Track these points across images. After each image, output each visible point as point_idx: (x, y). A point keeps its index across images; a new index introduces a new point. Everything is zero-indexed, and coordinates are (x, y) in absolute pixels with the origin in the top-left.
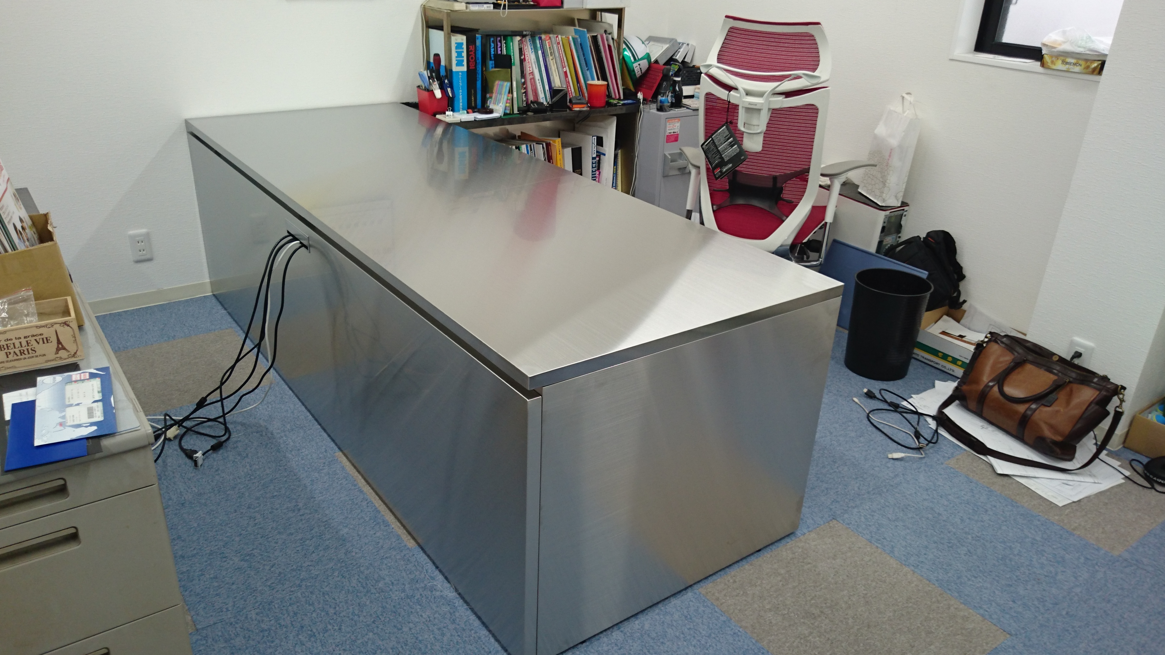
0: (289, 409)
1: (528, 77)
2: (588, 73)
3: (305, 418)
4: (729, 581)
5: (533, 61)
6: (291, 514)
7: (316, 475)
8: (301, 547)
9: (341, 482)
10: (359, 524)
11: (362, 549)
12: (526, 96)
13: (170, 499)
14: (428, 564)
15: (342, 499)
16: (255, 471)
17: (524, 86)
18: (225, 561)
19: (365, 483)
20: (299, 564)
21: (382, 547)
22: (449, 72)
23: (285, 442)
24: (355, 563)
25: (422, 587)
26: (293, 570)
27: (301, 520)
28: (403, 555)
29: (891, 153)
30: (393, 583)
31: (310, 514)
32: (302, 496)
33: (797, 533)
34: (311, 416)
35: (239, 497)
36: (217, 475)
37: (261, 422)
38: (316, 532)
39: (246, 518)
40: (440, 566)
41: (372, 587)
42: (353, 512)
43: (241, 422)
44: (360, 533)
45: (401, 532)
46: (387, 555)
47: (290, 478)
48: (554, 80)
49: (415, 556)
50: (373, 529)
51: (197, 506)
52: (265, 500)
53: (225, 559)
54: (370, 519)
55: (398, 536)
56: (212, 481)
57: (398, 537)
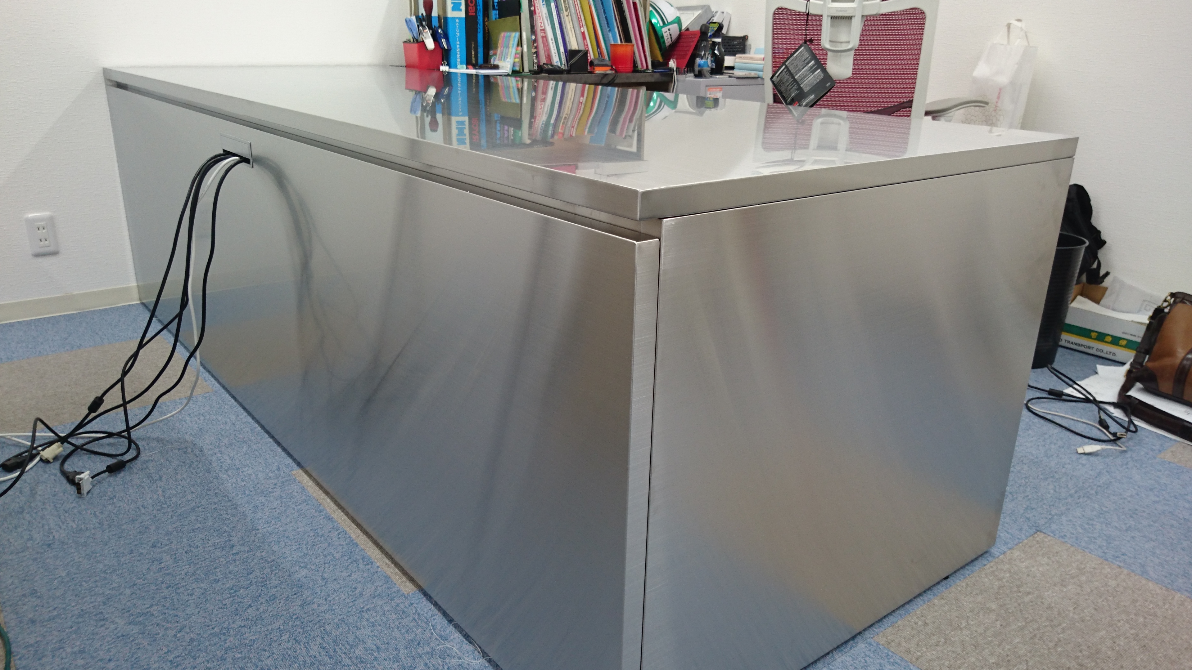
0: (228, 420)
1: (540, 35)
2: (610, 34)
3: (251, 430)
4: (916, 623)
5: (544, 16)
6: (218, 553)
7: (263, 499)
8: (232, 599)
9: (299, 507)
10: (325, 564)
11: (330, 599)
12: (538, 57)
13: (31, 538)
14: (435, 617)
15: (300, 530)
16: (169, 497)
17: (535, 45)
18: (102, 626)
19: (335, 508)
20: (225, 625)
21: (361, 594)
22: (444, 21)
23: (220, 460)
24: (317, 620)
25: (428, 653)
26: (215, 635)
27: (235, 560)
28: (394, 604)
29: (999, 93)
30: (378, 648)
31: (248, 552)
32: (239, 527)
33: (993, 551)
34: (259, 428)
35: (140, 532)
36: (110, 504)
37: (187, 437)
38: (257, 577)
39: (147, 561)
40: (457, 619)
41: (343, 656)
42: (316, 547)
43: (158, 437)
44: (326, 576)
45: (391, 571)
46: (369, 606)
47: (222, 505)
48: (570, 41)
49: (415, 605)
50: (347, 568)
51: (71, 546)
52: (180, 534)
53: (102, 623)
54: (343, 555)
55: (387, 577)
56: (102, 513)
57: (387, 579)
